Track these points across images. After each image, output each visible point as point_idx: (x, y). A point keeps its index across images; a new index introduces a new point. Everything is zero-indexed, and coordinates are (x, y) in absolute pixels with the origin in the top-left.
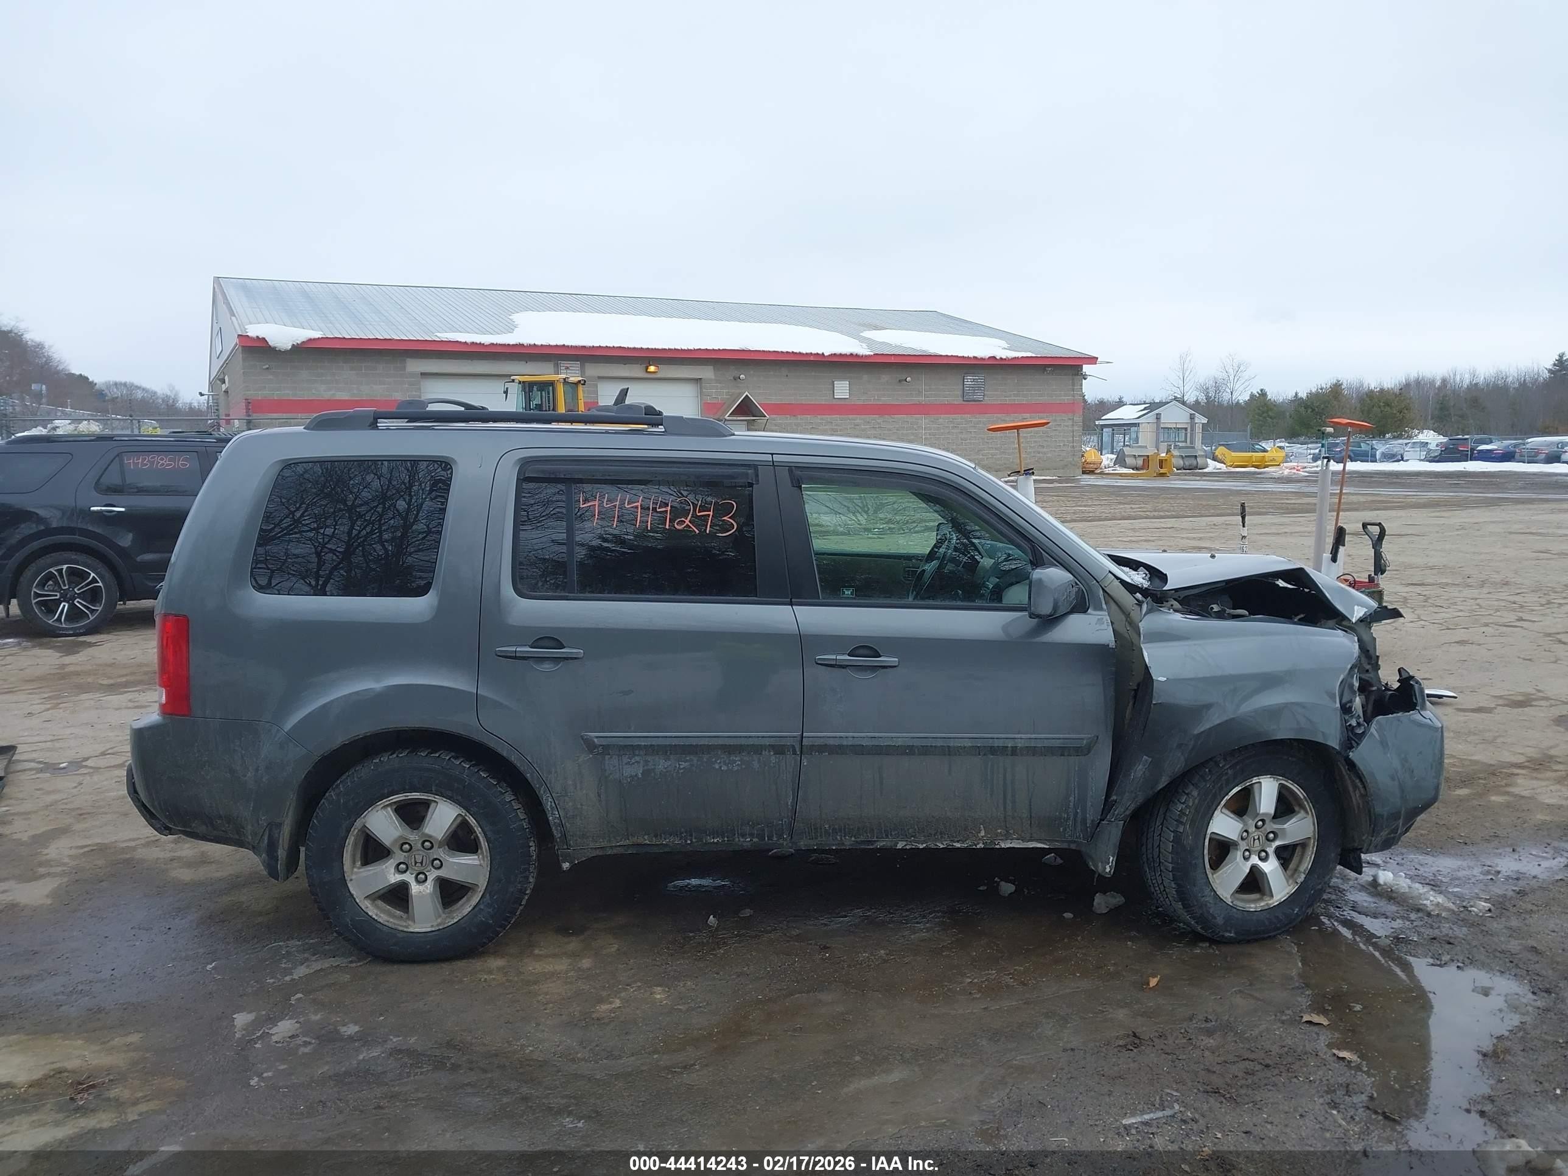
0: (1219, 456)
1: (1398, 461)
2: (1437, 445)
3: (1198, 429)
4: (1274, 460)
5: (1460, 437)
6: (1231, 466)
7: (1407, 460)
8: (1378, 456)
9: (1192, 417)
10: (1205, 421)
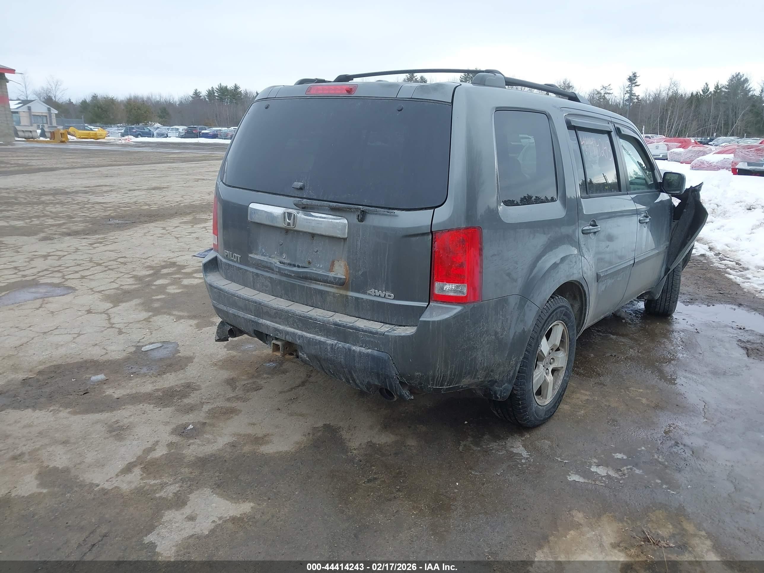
0: (71, 132)
1: (166, 137)
2: (183, 130)
3: (54, 117)
4: (101, 135)
5: (192, 126)
6: (79, 138)
7: (170, 137)
8: (155, 135)
9: (49, 110)
10: (56, 112)
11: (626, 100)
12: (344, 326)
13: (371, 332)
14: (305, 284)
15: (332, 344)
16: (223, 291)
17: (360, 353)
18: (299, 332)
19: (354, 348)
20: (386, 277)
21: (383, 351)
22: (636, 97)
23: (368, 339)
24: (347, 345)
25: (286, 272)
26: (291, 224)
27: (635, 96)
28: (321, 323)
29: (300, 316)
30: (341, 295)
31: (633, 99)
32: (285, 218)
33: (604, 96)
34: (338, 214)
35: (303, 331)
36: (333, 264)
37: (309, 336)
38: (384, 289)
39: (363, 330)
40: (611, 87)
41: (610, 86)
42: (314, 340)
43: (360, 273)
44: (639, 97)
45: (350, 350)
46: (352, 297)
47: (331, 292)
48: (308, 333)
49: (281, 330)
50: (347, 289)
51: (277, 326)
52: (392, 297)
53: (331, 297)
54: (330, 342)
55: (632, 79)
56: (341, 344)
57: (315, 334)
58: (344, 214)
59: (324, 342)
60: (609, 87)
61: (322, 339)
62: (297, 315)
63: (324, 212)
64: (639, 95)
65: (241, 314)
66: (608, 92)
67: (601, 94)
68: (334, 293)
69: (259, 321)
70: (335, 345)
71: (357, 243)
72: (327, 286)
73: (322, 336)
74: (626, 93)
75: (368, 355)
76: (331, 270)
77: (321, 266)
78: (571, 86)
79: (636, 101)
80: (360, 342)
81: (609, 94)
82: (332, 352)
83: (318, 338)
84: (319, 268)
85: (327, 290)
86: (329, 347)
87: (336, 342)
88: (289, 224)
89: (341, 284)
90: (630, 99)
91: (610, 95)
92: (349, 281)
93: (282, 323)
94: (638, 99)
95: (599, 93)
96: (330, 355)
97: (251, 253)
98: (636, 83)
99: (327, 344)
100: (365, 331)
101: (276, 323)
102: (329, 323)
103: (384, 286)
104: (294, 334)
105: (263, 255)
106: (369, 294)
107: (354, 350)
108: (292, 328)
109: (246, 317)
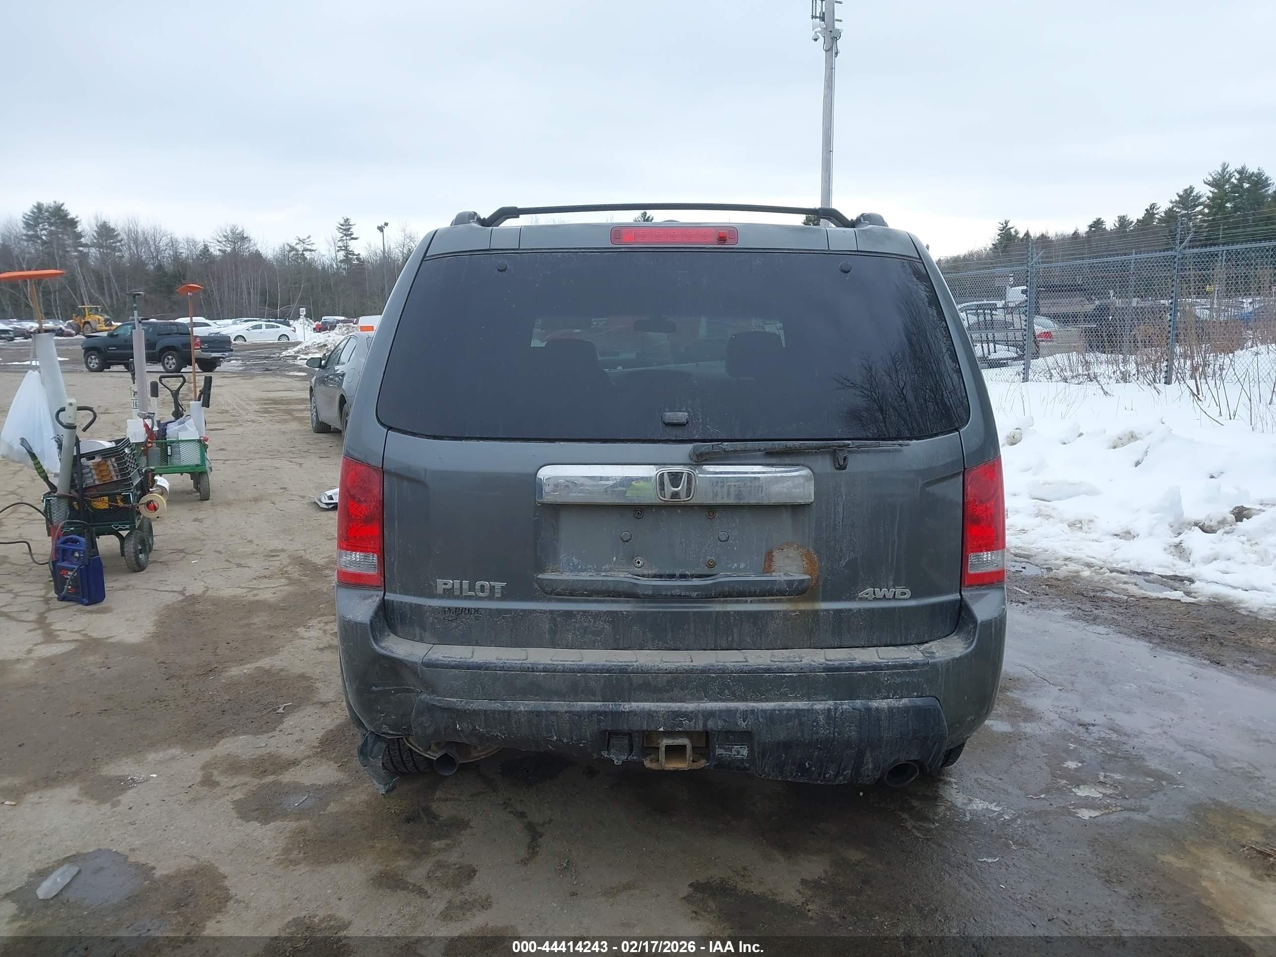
11: (341, 261)
12: (848, 669)
13: (905, 666)
14: (709, 607)
15: (829, 710)
16: (487, 669)
17: (890, 709)
18: (741, 705)
19: (874, 704)
20: (895, 560)
21: (928, 694)
22: (355, 257)
23: (899, 680)
24: (858, 703)
25: (677, 592)
26: (683, 495)
27: (354, 254)
28: (795, 675)
29: (742, 672)
30: (800, 611)
31: (351, 259)
32: (662, 484)
33: (303, 254)
34: (787, 460)
35: (746, 701)
36: (769, 556)
37: (768, 708)
38: (891, 583)
39: (888, 666)
40: (313, 240)
41: (310, 239)
42: (785, 712)
43: (843, 563)
44: (361, 257)
45: (868, 710)
46: (827, 611)
47: (779, 611)
48: (761, 701)
49: (692, 712)
50: (814, 599)
51: (675, 706)
52: (907, 596)
53: (778, 621)
54: (819, 706)
55: (346, 229)
56: (846, 705)
57: (778, 700)
58: (801, 460)
59: (808, 710)
60: (308, 240)
61: (801, 705)
62: (732, 672)
63: (754, 462)
64: (359, 254)
65: (559, 705)
66: (309, 247)
67: (297, 250)
68: (786, 611)
69: (621, 709)
70: (836, 709)
71: (835, 508)
72: (765, 602)
73: (796, 699)
74: (338, 251)
75: (906, 709)
76: (768, 570)
77: (742, 566)
78: (247, 238)
79: (356, 262)
80: (884, 691)
81: (311, 250)
82: (828, 724)
83: (789, 705)
84: (738, 569)
85: (769, 609)
86: (821, 717)
87: (831, 702)
88: (675, 495)
89: (798, 591)
90: (347, 260)
91: (313, 253)
92: (817, 582)
93: (689, 697)
94: (358, 259)
95: (293, 249)
96: (823, 732)
97: (543, 571)
98: (352, 234)
99: (817, 712)
100: (894, 667)
101: (671, 700)
102: (813, 670)
103: (891, 578)
104: (731, 713)
105: (575, 569)
106: (861, 599)
107: (877, 709)
108: (716, 701)
109: (578, 709)
